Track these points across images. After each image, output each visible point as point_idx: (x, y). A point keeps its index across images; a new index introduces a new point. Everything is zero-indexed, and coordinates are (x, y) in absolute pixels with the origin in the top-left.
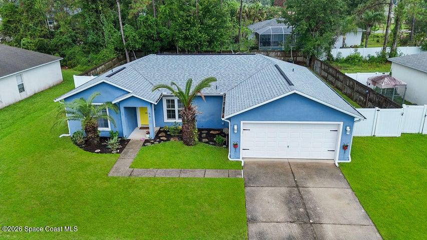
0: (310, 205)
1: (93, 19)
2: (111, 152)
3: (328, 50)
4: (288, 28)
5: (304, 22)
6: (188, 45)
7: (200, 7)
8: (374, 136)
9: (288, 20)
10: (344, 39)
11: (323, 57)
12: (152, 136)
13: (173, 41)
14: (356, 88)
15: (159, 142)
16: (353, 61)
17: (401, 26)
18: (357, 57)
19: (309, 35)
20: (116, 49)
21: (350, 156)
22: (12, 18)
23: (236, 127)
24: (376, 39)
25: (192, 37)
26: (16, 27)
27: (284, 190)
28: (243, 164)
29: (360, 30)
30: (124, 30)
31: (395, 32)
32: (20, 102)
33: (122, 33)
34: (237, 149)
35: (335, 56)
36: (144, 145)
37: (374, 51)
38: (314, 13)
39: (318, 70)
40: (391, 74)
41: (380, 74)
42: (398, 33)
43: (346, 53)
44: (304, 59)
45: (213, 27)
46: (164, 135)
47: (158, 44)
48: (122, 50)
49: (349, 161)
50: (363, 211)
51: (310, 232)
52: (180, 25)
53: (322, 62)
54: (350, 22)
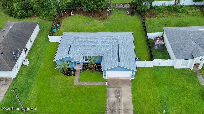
0: (120, 93)
2: (72, 75)
8: (145, 67)
12: (82, 68)
15: (84, 71)
23: (105, 72)
28: (107, 80)
34: (106, 76)
36: (80, 72)
49: (134, 79)
50: (131, 94)
51: (119, 100)
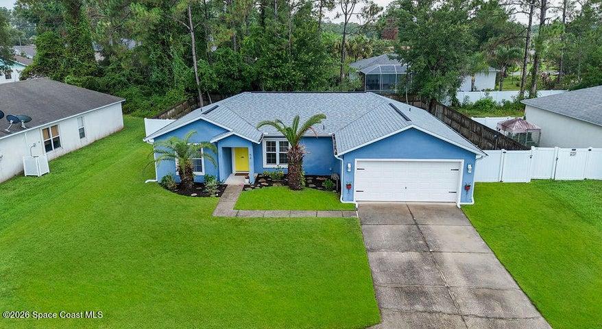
0: (429, 239)
1: (159, 53)
2: (209, 196)
3: (453, 93)
4: (402, 65)
5: (422, 58)
6: (279, 85)
7: (295, 40)
8: (501, 181)
9: (402, 55)
10: (473, 81)
11: (447, 101)
12: (252, 180)
13: (258, 80)
14: (484, 133)
15: (261, 187)
16: (485, 107)
17: (540, 65)
18: (488, 102)
19: (428, 74)
20: (187, 90)
21: (472, 198)
22: (50, 50)
23: (349, 165)
24: (515, 82)
25: (284, 76)
26: (55, 63)
27: (402, 227)
28: (357, 206)
29: (494, 70)
30: (198, 67)
31: (534, 71)
32: (81, 149)
33: (196, 70)
34: (351, 190)
35: (461, 101)
36: (244, 190)
37: (511, 95)
38: (434, 47)
39: (440, 116)
40: (525, 118)
41: (510, 118)
42: (537, 73)
43: (475, 98)
44: (423, 104)
45: (310, 64)
46: (264, 180)
47: (239, 83)
48: (194, 91)
49: (471, 204)
50: (484, 243)
51: (430, 258)
52: (270, 61)
53: (444, 106)
54: (481, 59)
